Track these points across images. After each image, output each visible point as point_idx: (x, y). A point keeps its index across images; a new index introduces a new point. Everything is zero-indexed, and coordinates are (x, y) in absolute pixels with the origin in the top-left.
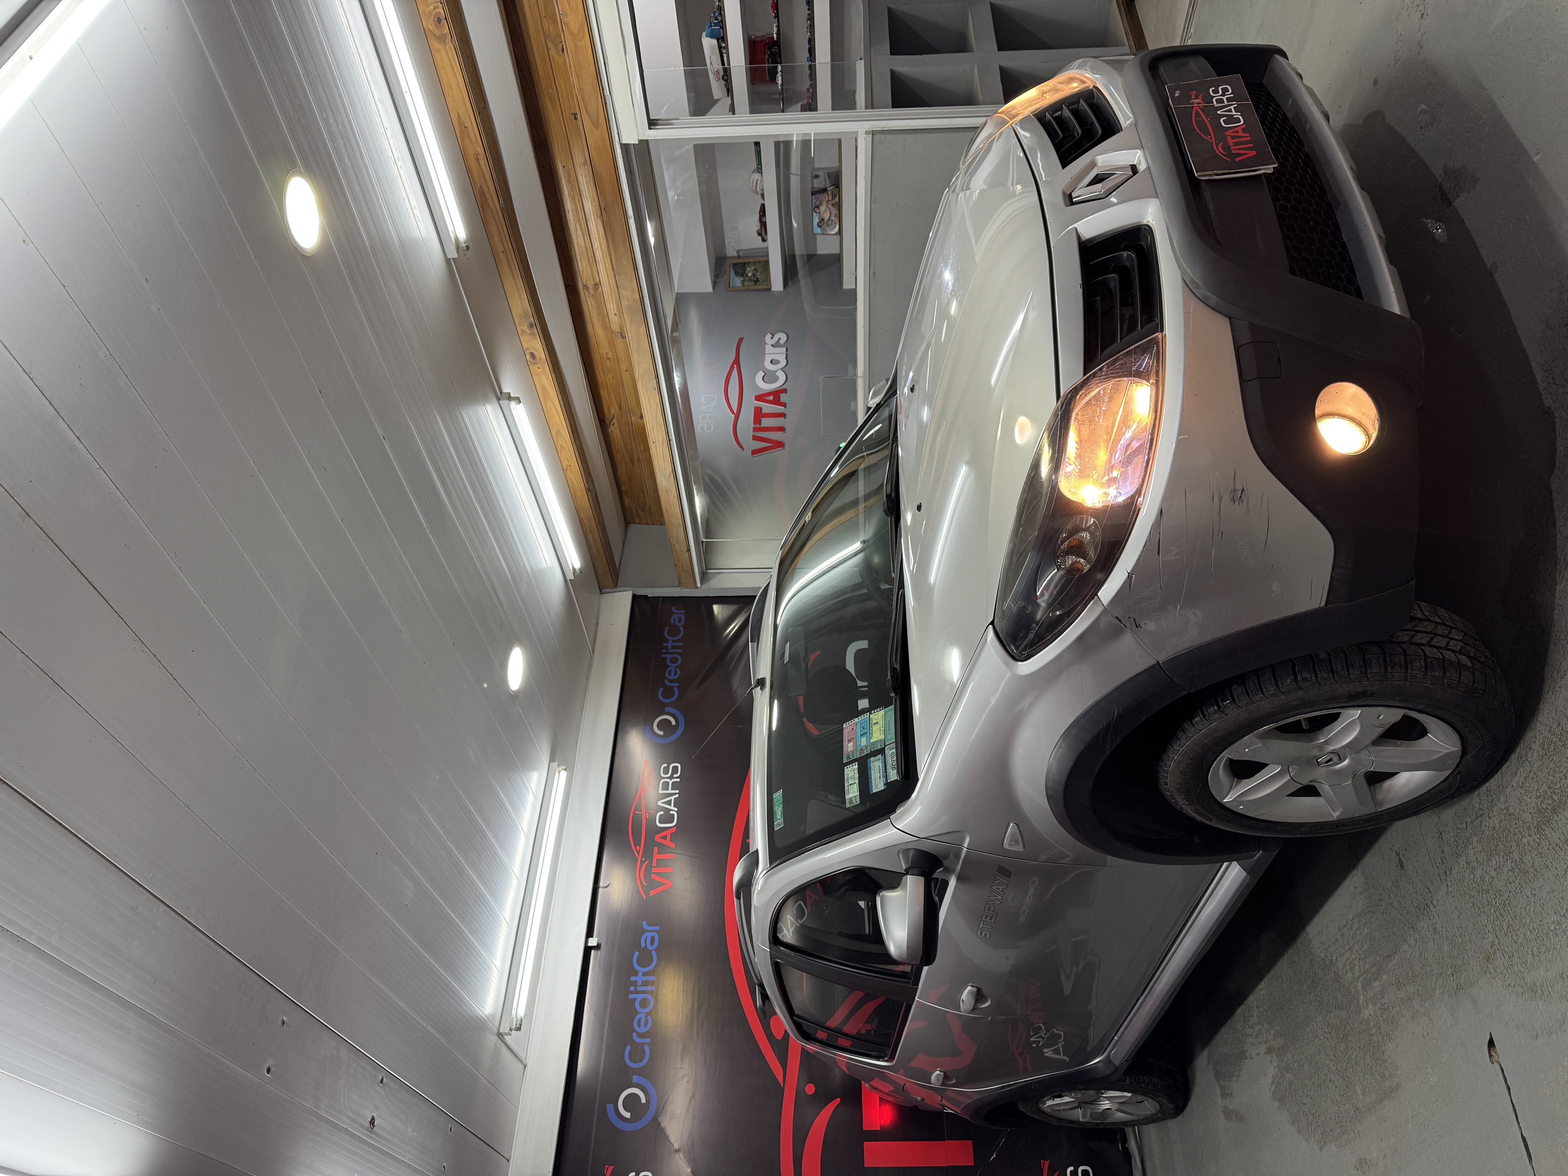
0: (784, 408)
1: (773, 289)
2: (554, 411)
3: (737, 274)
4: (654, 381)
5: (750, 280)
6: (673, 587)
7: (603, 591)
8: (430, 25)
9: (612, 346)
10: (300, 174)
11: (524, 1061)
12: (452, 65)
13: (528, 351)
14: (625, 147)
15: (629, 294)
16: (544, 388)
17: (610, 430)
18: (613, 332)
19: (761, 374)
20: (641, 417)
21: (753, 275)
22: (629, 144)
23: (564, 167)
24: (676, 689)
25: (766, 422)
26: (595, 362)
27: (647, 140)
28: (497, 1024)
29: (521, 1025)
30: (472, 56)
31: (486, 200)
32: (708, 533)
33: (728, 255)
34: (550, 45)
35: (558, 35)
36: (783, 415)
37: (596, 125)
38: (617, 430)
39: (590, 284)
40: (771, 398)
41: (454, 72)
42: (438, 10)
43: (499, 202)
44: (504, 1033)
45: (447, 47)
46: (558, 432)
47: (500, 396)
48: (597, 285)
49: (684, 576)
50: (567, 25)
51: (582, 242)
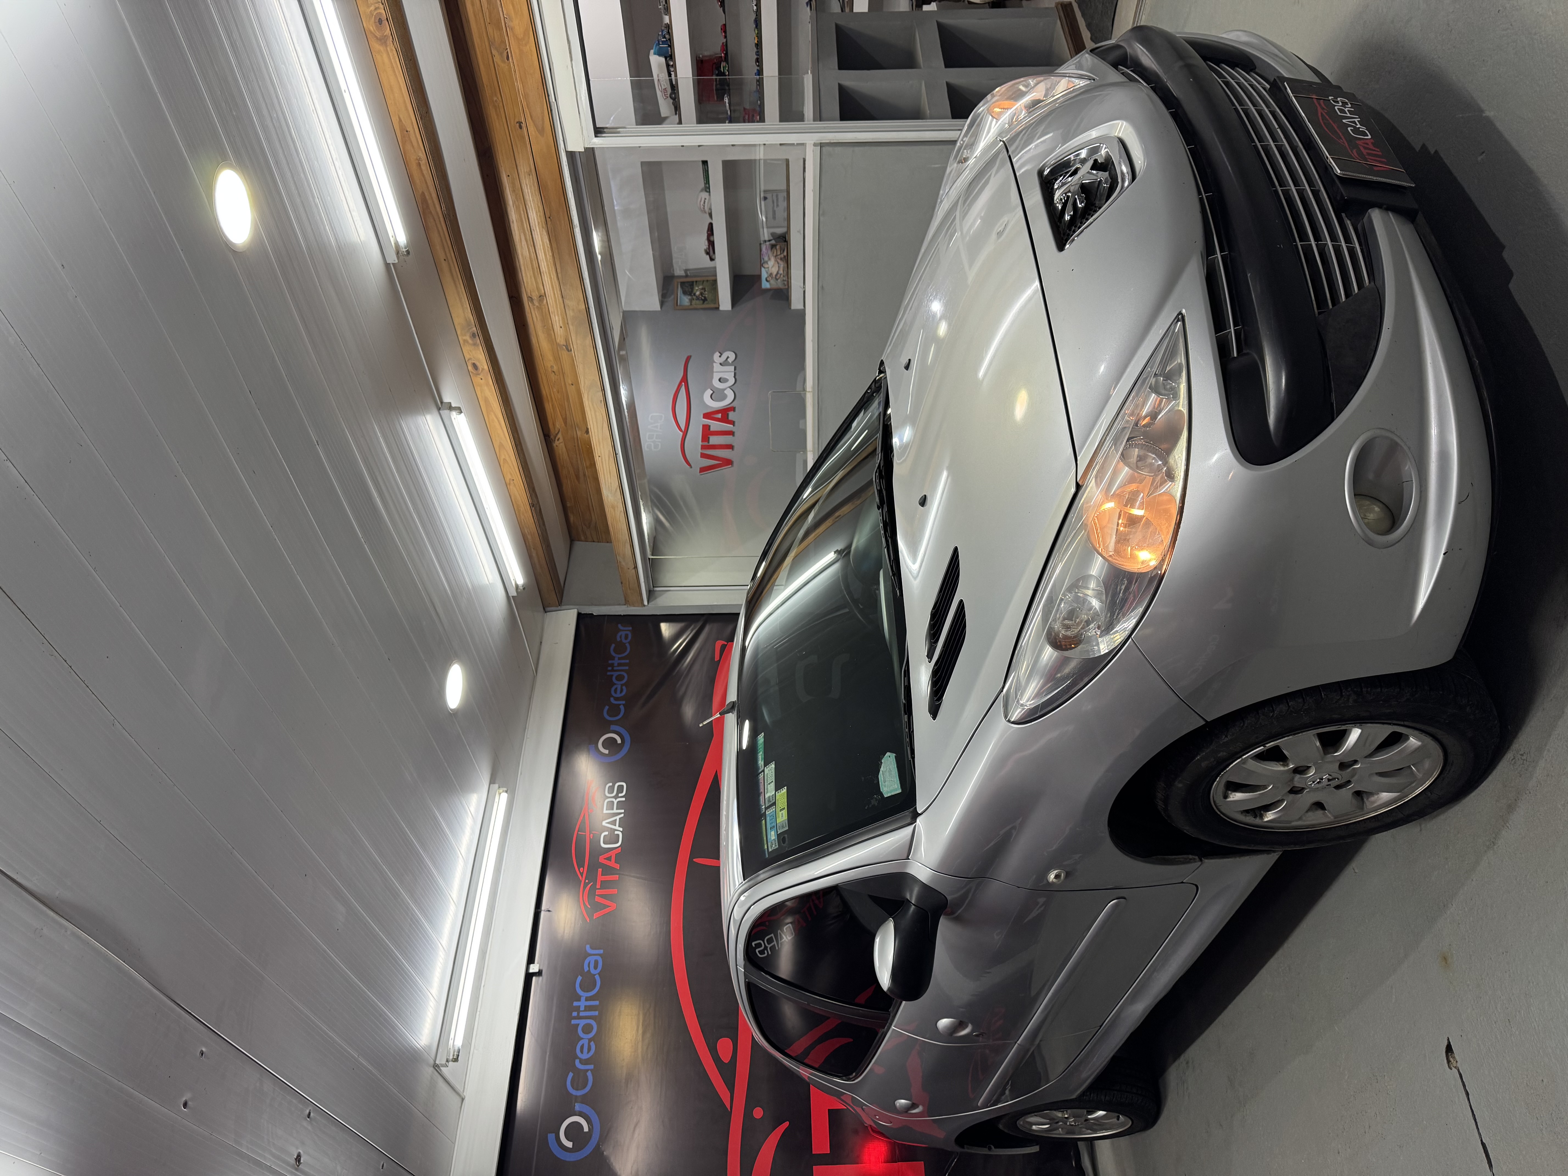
0: (732, 426)
1: (721, 308)
2: (497, 424)
3: (685, 293)
4: (601, 394)
5: (698, 298)
6: (619, 604)
7: (548, 609)
8: (371, 26)
9: (557, 359)
10: (231, 166)
11: (461, 1094)
12: (393, 67)
13: (470, 362)
14: (571, 155)
15: (575, 304)
16: (486, 400)
17: (555, 445)
18: (558, 345)
19: (709, 392)
20: (587, 432)
21: (701, 294)
22: (574, 152)
23: (508, 176)
24: (622, 707)
25: (714, 440)
26: (539, 375)
27: (593, 149)
28: (433, 1055)
29: (458, 1056)
30: (414, 58)
31: (428, 207)
32: (655, 550)
33: (676, 274)
34: (494, 52)
35: (504, 42)
36: (731, 433)
37: (541, 131)
38: (562, 445)
39: (535, 296)
40: (719, 416)
41: (395, 75)
42: (378, 11)
43: (442, 208)
44: (440, 1064)
45: (388, 49)
46: (501, 446)
47: (440, 406)
48: (542, 297)
49: (631, 594)
50: (512, 29)
51: (526, 253)
